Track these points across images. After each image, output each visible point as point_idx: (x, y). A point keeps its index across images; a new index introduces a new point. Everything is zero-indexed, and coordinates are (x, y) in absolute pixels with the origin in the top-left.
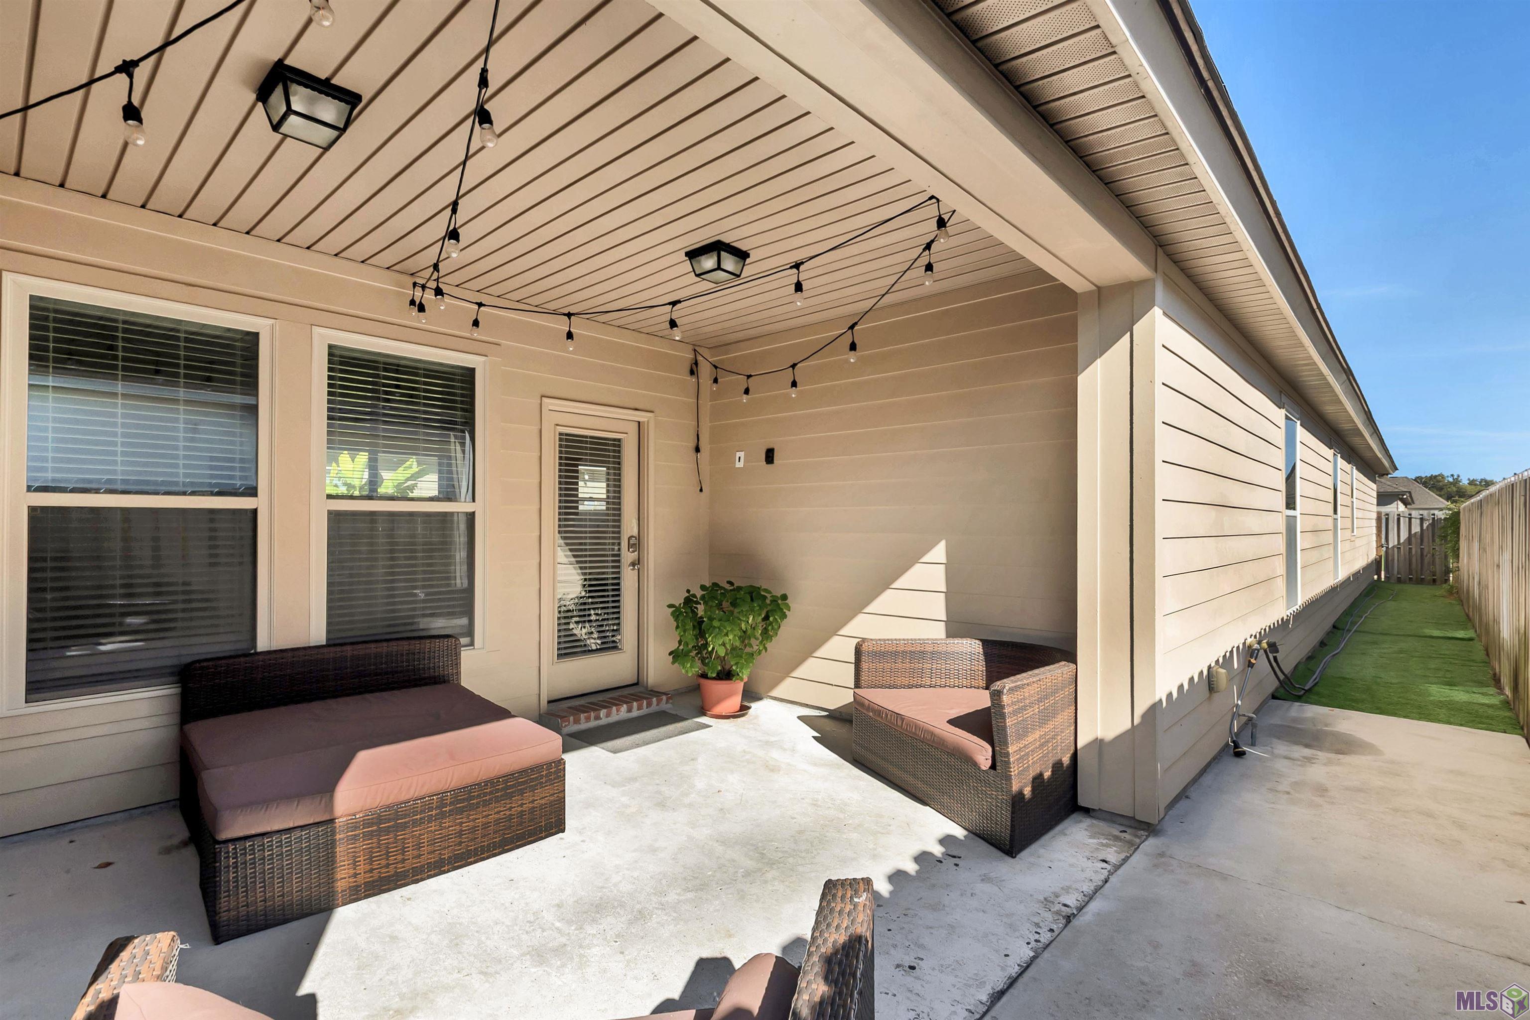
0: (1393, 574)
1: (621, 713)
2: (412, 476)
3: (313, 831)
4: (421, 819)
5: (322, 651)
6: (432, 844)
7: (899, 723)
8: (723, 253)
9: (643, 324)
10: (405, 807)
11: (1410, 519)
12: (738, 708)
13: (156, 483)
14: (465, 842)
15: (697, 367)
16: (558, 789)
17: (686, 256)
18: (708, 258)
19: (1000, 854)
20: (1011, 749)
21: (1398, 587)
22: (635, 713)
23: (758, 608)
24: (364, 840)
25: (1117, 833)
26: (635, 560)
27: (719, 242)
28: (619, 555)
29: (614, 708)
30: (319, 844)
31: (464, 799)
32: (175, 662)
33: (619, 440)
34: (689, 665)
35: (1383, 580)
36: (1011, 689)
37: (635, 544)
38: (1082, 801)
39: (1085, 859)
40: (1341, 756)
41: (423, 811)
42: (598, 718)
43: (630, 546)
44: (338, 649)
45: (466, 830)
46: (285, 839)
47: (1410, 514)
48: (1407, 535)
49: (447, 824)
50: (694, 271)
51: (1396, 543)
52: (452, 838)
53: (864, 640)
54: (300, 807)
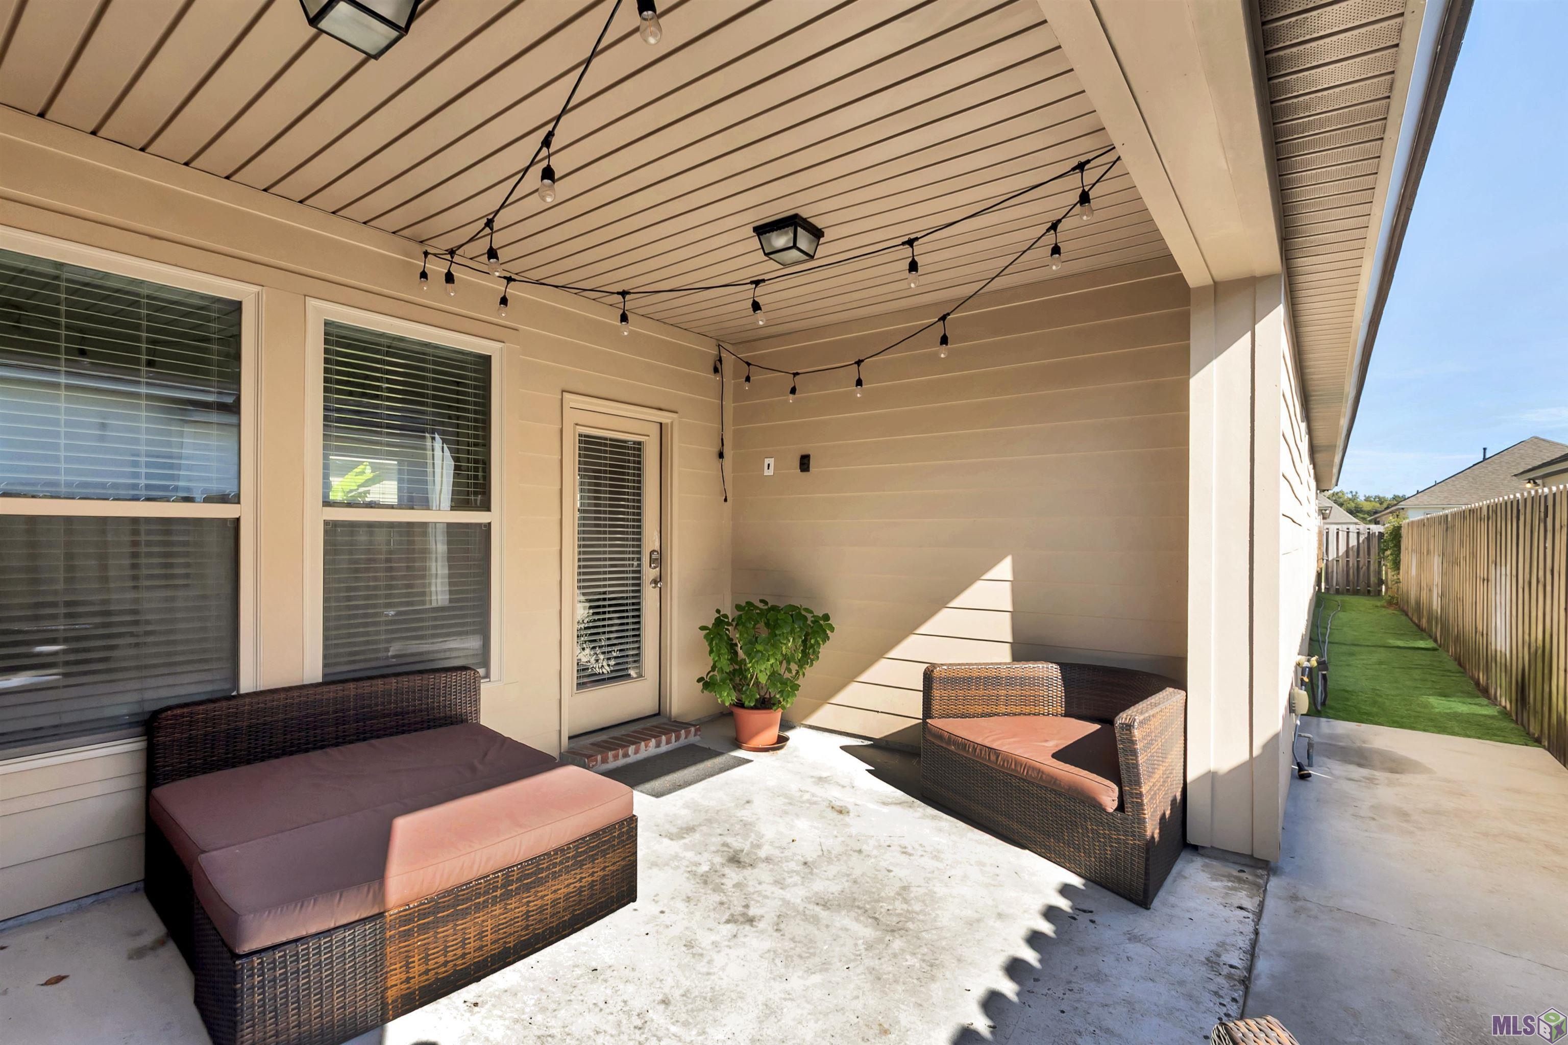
0: (1332, 586)
1: (649, 749)
2: (367, 481)
3: (359, 930)
4: (484, 902)
5: (319, 690)
6: (495, 931)
7: (993, 758)
8: (799, 229)
9: (671, 313)
10: (467, 889)
11: (1348, 533)
12: (775, 740)
13: (103, 486)
14: (532, 925)
15: (721, 364)
16: (629, 852)
17: (754, 231)
18: (781, 235)
19: (1131, 905)
20: (1144, 789)
21: (1339, 598)
22: (664, 748)
23: (798, 630)
24: (419, 935)
25: (1236, 873)
26: (656, 578)
27: (796, 216)
28: (639, 572)
29: (643, 744)
30: (366, 946)
31: (532, 873)
32: (136, 709)
33: (639, 443)
34: (726, 694)
35: (1323, 591)
36: (1141, 722)
37: (657, 559)
38: (1191, 839)
39: (1222, 907)
40: (1397, 776)
41: (486, 893)
42: (626, 755)
43: (652, 561)
44: (339, 687)
45: (533, 911)
46: (325, 943)
47: (1348, 529)
48: (1345, 549)
49: (513, 906)
50: (763, 248)
51: (1335, 556)
52: (518, 922)
53: (934, 665)
54: (342, 903)
